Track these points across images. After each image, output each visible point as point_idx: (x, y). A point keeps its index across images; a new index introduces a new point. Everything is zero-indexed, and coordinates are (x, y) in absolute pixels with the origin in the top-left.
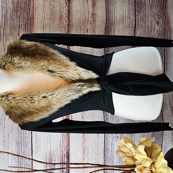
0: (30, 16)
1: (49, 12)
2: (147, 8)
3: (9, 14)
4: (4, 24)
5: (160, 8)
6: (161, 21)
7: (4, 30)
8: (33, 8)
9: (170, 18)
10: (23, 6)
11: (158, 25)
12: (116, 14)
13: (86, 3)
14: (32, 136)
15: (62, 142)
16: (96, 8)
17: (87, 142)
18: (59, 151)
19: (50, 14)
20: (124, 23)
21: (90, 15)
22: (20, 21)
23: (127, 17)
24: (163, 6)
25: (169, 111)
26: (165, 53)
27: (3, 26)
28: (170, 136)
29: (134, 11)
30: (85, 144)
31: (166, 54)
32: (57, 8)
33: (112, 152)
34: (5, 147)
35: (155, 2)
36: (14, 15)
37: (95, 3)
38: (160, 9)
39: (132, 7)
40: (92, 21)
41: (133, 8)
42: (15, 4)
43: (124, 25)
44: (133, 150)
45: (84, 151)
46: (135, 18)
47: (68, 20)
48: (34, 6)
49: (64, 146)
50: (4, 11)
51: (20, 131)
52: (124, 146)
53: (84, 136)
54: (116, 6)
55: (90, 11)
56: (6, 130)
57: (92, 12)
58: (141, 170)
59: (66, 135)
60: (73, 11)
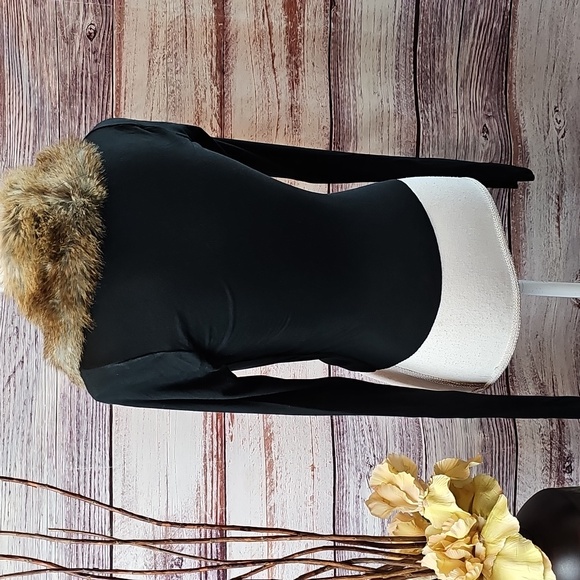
0: (110, 112)
1: (164, 102)
2: (452, 90)
3: (48, 108)
4: (35, 136)
5: (491, 87)
6: (494, 126)
9: (521, 118)
10: (89, 87)
11: (485, 137)
12: (359, 108)
13: (270, 77)
14: (111, 470)
15: (202, 491)
16: (300, 91)
17: (280, 491)
18: (192, 517)
19: (167, 109)
20: (385, 132)
21: (284, 111)
22: (79, 127)
23: (392, 116)
24: (498, 81)
26: (512, 221)
27: (31, 142)
29: (413, 98)
30: (275, 498)
31: (514, 224)
32: (188, 92)
33: (358, 526)
34: (29, 504)
35: (475, 72)
36: (64, 112)
37: (297, 76)
38: (490, 91)
39: (406, 87)
40: (290, 127)
41: (410, 91)
42: (68, 82)
43: (385, 138)
44: (416, 492)
45: (272, 518)
46: (415, 117)
47: (220, 126)
48: (120, 87)
49: (209, 504)
50: (36, 101)
51: (75, 454)
52: (391, 483)
53: (271, 472)
54: (358, 83)
55: (283, 97)
56: (34, 450)
57: (289, 100)
58: (441, 549)
59: (215, 468)
60: (233, 97)
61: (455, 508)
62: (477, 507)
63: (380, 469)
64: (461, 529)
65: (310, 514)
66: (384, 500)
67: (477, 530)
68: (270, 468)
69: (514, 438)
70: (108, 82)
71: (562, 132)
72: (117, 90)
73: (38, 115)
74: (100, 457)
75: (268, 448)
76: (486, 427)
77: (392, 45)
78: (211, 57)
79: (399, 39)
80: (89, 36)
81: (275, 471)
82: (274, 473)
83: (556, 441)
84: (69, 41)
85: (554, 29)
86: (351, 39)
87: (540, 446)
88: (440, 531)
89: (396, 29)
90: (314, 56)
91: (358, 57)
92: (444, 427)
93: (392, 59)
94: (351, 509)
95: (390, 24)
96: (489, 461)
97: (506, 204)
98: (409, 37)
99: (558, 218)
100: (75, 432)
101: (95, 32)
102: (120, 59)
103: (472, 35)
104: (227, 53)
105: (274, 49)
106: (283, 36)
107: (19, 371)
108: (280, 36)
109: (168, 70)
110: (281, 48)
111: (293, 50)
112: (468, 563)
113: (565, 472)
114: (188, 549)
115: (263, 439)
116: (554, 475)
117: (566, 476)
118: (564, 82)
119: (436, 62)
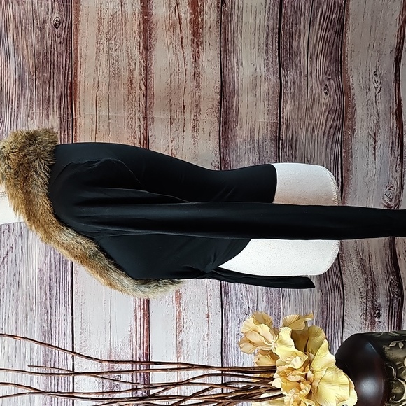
0: (70, 79)
1: (107, 71)
2: (304, 61)
3: (28, 77)
4: (19, 95)
5: (331, 59)
6: (332, 85)
7: (18, 107)
9: (351, 80)
10: (56, 61)
11: (326, 93)
12: (241, 74)
13: (180, 53)
14: (73, 318)
15: (134, 332)
16: (200, 63)
17: (186, 331)
18: (128, 349)
19: (110, 76)
20: (258, 90)
21: (190, 76)
22: (49, 88)
23: (263, 79)
24: (336, 55)
25: (356, 267)
26: (343, 150)
27: (17, 99)
28: (358, 319)
29: (278, 66)
30: (182, 336)
31: (345, 152)
32: (124, 64)
33: (238, 353)
35: (320, 48)
36: (39, 78)
37: (198, 52)
38: (330, 61)
39: (273, 60)
40: (194, 88)
41: (276, 62)
42: (41, 57)
43: (258, 94)
44: (271, 337)
45: (180, 348)
46: (278, 80)
47: (146, 87)
48: (77, 61)
49: (138, 341)
50: (19, 71)
51: (49, 309)
52: (255, 331)
53: (180, 319)
54: (240, 57)
55: (188, 67)
56: (21, 306)
57: (193, 69)
58: (284, 375)
59: (142, 316)
60: (155, 68)
61: (294, 349)
62: (310, 348)
63: (248, 322)
64: (298, 363)
65: (205, 346)
66: (250, 342)
67: (309, 363)
68: (179, 316)
69: (342, 295)
70: (68, 57)
71: (379, 89)
72: (75, 63)
73: (21, 81)
74: (65, 310)
75: (178, 303)
76: (323, 288)
77: (263, 30)
78: (140, 40)
79: (268, 26)
80: (56, 26)
81: (182, 318)
82: (182, 319)
83: (370, 297)
84: (42, 29)
85: (375, 18)
86: (236, 26)
87: (359, 300)
88: (285, 364)
89: (266, 19)
90: (210, 39)
91: (240, 39)
93: (263, 40)
94: (233, 342)
95: (262, 16)
96: (325, 310)
97: (340, 138)
98: (275, 24)
99: (375, 148)
100: (48, 294)
101: (60, 23)
102: (77, 42)
103: (318, 23)
104: (150, 37)
105: (183, 34)
106: (189, 25)
107: (10, 254)
108: (187, 25)
109: (110, 49)
110: (187, 33)
111: (196, 34)
112: (302, 385)
113: (376, 317)
115: (174, 297)
116: (368, 318)
117: (377, 319)
118: (381, 55)
119: (294, 42)
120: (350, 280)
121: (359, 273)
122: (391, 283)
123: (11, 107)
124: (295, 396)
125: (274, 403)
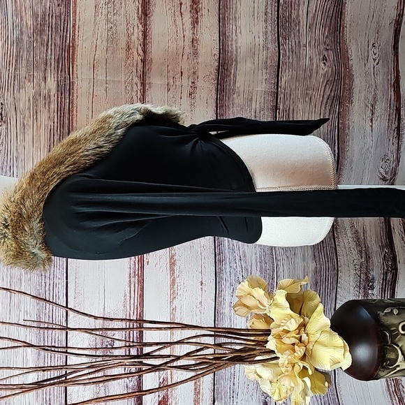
0: (68, 42)
1: (105, 34)
2: (303, 30)
3: (25, 38)
4: (16, 56)
5: (330, 29)
6: (331, 56)
7: (15, 69)
8: (74, 26)
9: (349, 51)
10: (54, 23)
11: (325, 63)
12: (239, 42)
13: (179, 19)
14: (67, 282)
15: (128, 297)
16: (199, 29)
17: (180, 298)
18: (121, 314)
19: (108, 40)
20: (256, 59)
21: (188, 42)
22: (47, 51)
23: (261, 48)
24: (335, 25)
25: (350, 239)
26: (340, 121)
27: (14, 60)
28: (352, 291)
29: (276, 35)
30: (176, 303)
31: (342, 123)
32: (122, 28)
33: (231, 322)
34: (12, 304)
35: (319, 19)
36: (37, 40)
37: (197, 18)
38: (329, 32)
39: (271, 28)
40: (192, 54)
41: (274, 31)
42: (39, 19)
43: (256, 62)
44: (265, 301)
45: (174, 315)
46: (277, 49)
47: (144, 52)
48: (75, 24)
49: (132, 306)
50: (17, 32)
52: (250, 294)
53: (173, 286)
54: (238, 24)
55: (187, 33)
57: (191, 35)
58: (279, 337)
59: (136, 282)
60: (153, 32)
61: (289, 311)
62: (305, 311)
63: (242, 285)
64: (293, 325)
65: (199, 313)
66: (245, 306)
67: (303, 325)
68: (173, 282)
69: (336, 266)
70: (66, 21)
71: (377, 61)
72: (73, 26)
73: (19, 42)
74: (60, 273)
75: (172, 270)
76: (317, 259)
78: (138, 4)
81: (176, 285)
82: (176, 286)
83: (364, 269)
87: (353, 272)
88: (280, 326)
90: (209, 5)
91: (239, 6)
92: (290, 259)
93: (262, 8)
94: (226, 311)
96: (319, 281)
97: (337, 110)
99: (372, 120)
102: (75, 4)
109: (108, 12)
112: (296, 347)
113: (369, 289)
114: (118, 335)
115: (168, 264)
116: (362, 291)
117: (370, 292)
118: (380, 27)
119: (293, 11)
120: (345, 253)
121: (353, 245)
122: (385, 256)
123: (8, 68)
124: (290, 357)
125: (267, 366)
